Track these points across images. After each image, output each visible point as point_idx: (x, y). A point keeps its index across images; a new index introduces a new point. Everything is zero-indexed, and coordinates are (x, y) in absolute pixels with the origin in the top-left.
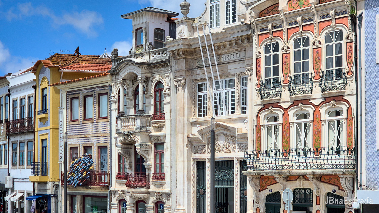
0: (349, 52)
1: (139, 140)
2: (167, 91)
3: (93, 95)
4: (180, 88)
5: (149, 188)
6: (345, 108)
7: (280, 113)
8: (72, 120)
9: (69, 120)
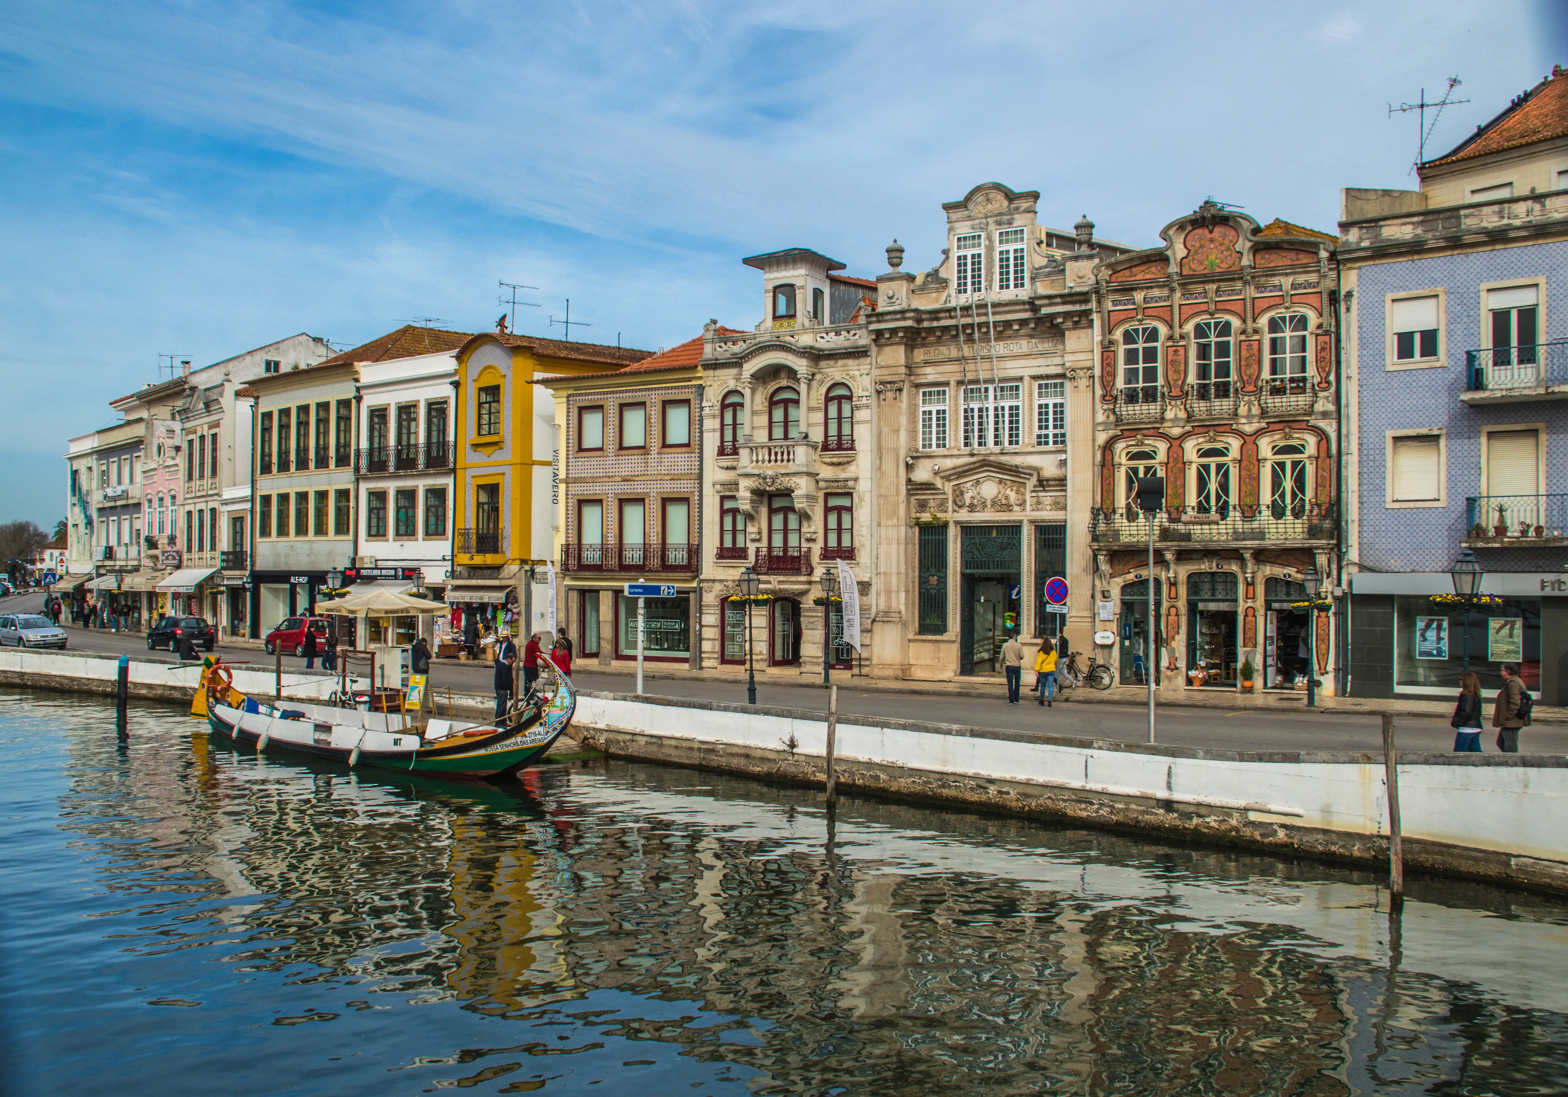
0: (1320, 351)
1: (802, 487)
2: (864, 401)
3: (648, 404)
4: (890, 395)
5: (810, 573)
6: (1311, 441)
7: (1162, 447)
8: (581, 449)
9: (574, 447)
